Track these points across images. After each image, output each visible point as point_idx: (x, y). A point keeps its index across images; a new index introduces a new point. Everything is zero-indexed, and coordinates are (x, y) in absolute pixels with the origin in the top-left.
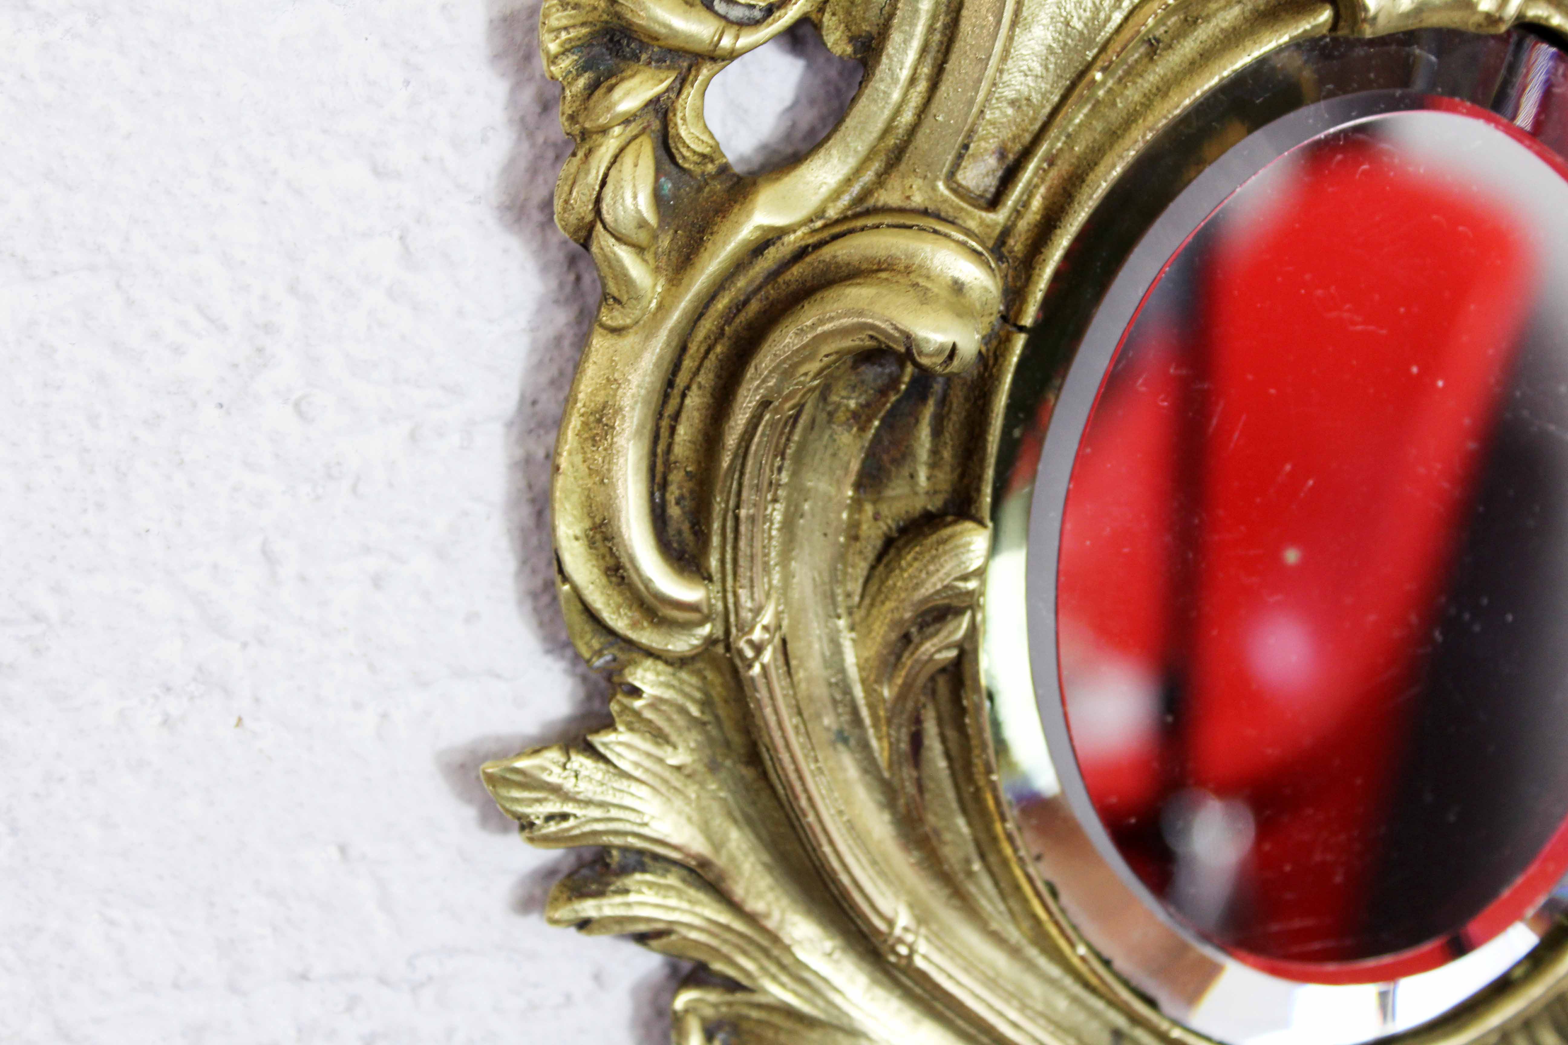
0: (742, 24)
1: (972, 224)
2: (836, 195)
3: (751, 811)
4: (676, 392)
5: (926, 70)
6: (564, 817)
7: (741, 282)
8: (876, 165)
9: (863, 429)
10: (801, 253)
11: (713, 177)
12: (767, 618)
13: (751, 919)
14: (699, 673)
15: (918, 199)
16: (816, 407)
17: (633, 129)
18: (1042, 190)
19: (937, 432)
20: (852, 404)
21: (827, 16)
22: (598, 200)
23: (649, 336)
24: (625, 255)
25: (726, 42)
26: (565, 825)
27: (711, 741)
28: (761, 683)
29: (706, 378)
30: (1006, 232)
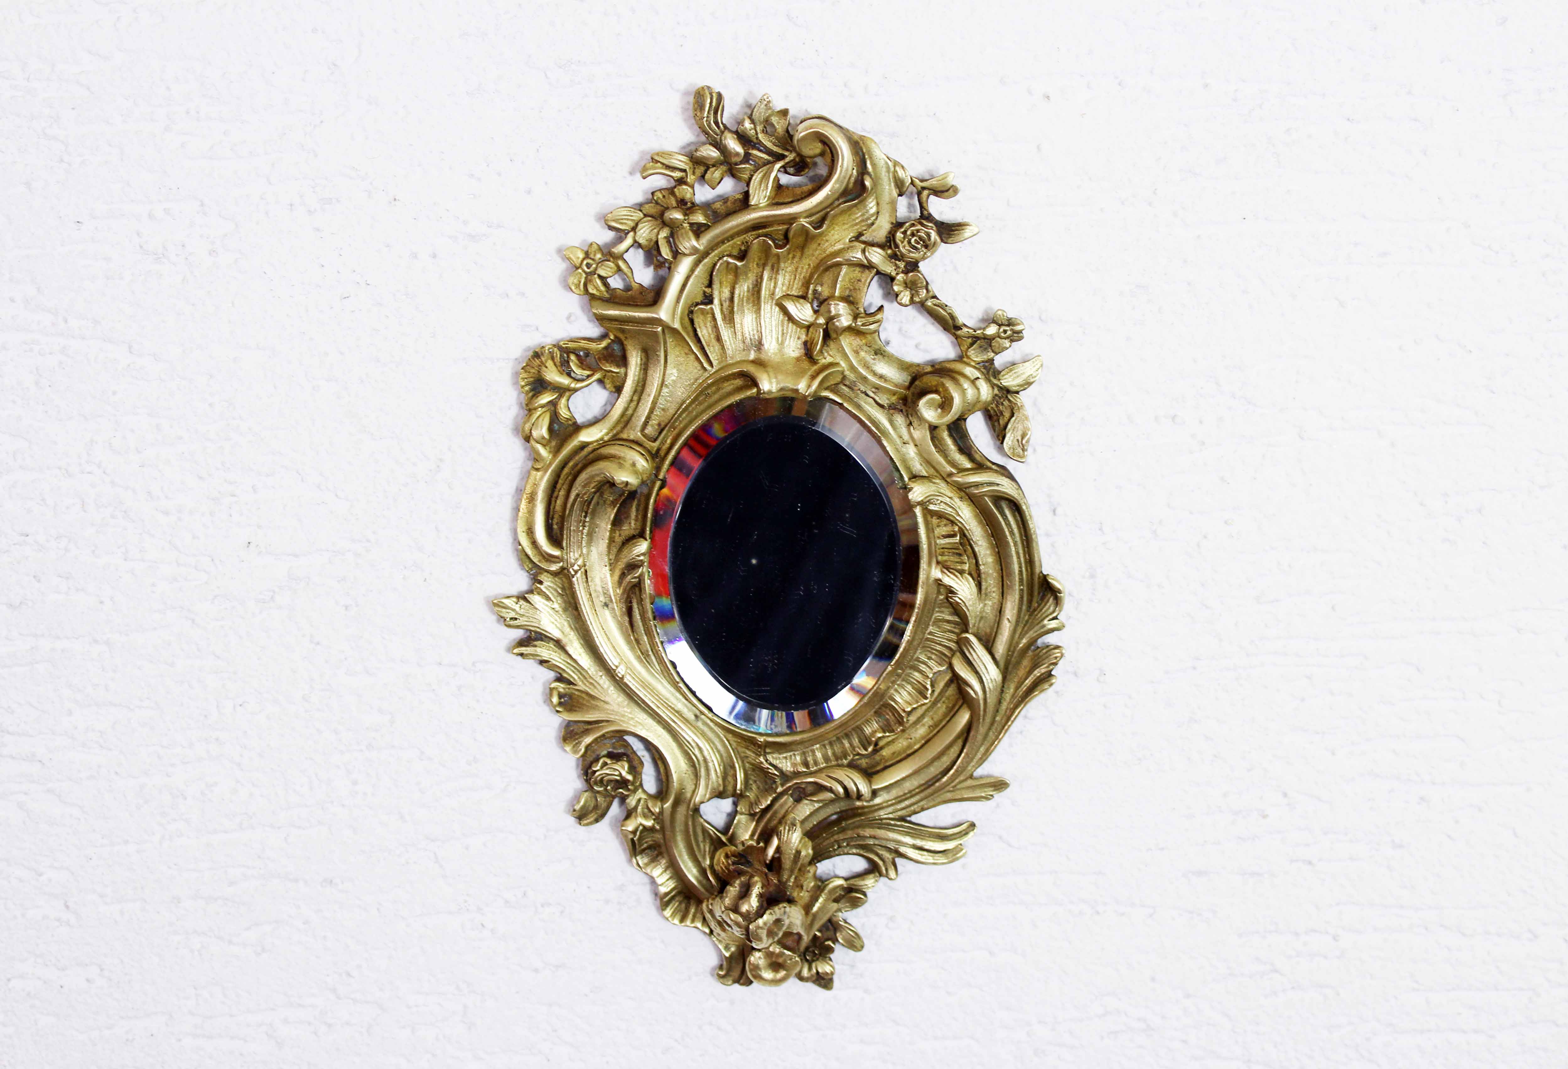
0: (579, 380)
1: (647, 446)
2: (607, 434)
3: (577, 626)
4: (557, 490)
5: (635, 398)
6: (516, 619)
7: (577, 458)
8: (621, 425)
9: (614, 507)
10: (594, 450)
11: (571, 425)
12: (580, 562)
13: (575, 661)
14: (560, 579)
15: (632, 437)
16: (599, 498)
17: (544, 409)
18: (671, 437)
19: (637, 510)
20: (611, 499)
21: (606, 380)
22: (531, 430)
23: (546, 472)
24: (540, 447)
25: (573, 385)
26: (515, 622)
27: (565, 602)
28: (576, 583)
29: (566, 486)
30: (658, 450)
